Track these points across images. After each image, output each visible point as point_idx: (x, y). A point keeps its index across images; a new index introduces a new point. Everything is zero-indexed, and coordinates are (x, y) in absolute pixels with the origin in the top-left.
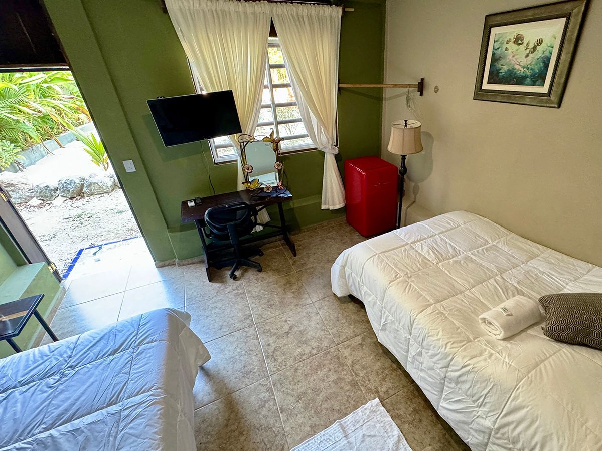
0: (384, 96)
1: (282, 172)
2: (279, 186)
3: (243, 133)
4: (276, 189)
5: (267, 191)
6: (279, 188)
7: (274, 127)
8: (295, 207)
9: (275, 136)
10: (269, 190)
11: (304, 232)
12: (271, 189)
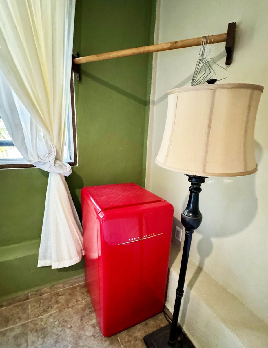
0: (151, 98)
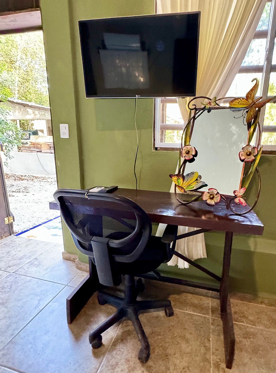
1: (253, 169)
2: (236, 197)
3: (196, 96)
4: (228, 200)
5: (209, 201)
6: (237, 200)
7: (260, 76)
8: (258, 250)
9: (259, 94)
10: (212, 199)
11: (262, 303)
12: (217, 199)
